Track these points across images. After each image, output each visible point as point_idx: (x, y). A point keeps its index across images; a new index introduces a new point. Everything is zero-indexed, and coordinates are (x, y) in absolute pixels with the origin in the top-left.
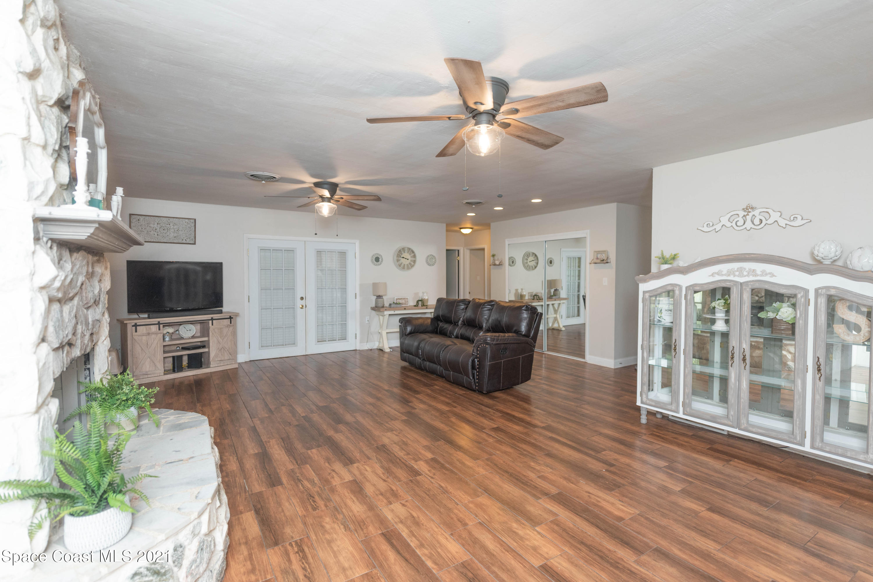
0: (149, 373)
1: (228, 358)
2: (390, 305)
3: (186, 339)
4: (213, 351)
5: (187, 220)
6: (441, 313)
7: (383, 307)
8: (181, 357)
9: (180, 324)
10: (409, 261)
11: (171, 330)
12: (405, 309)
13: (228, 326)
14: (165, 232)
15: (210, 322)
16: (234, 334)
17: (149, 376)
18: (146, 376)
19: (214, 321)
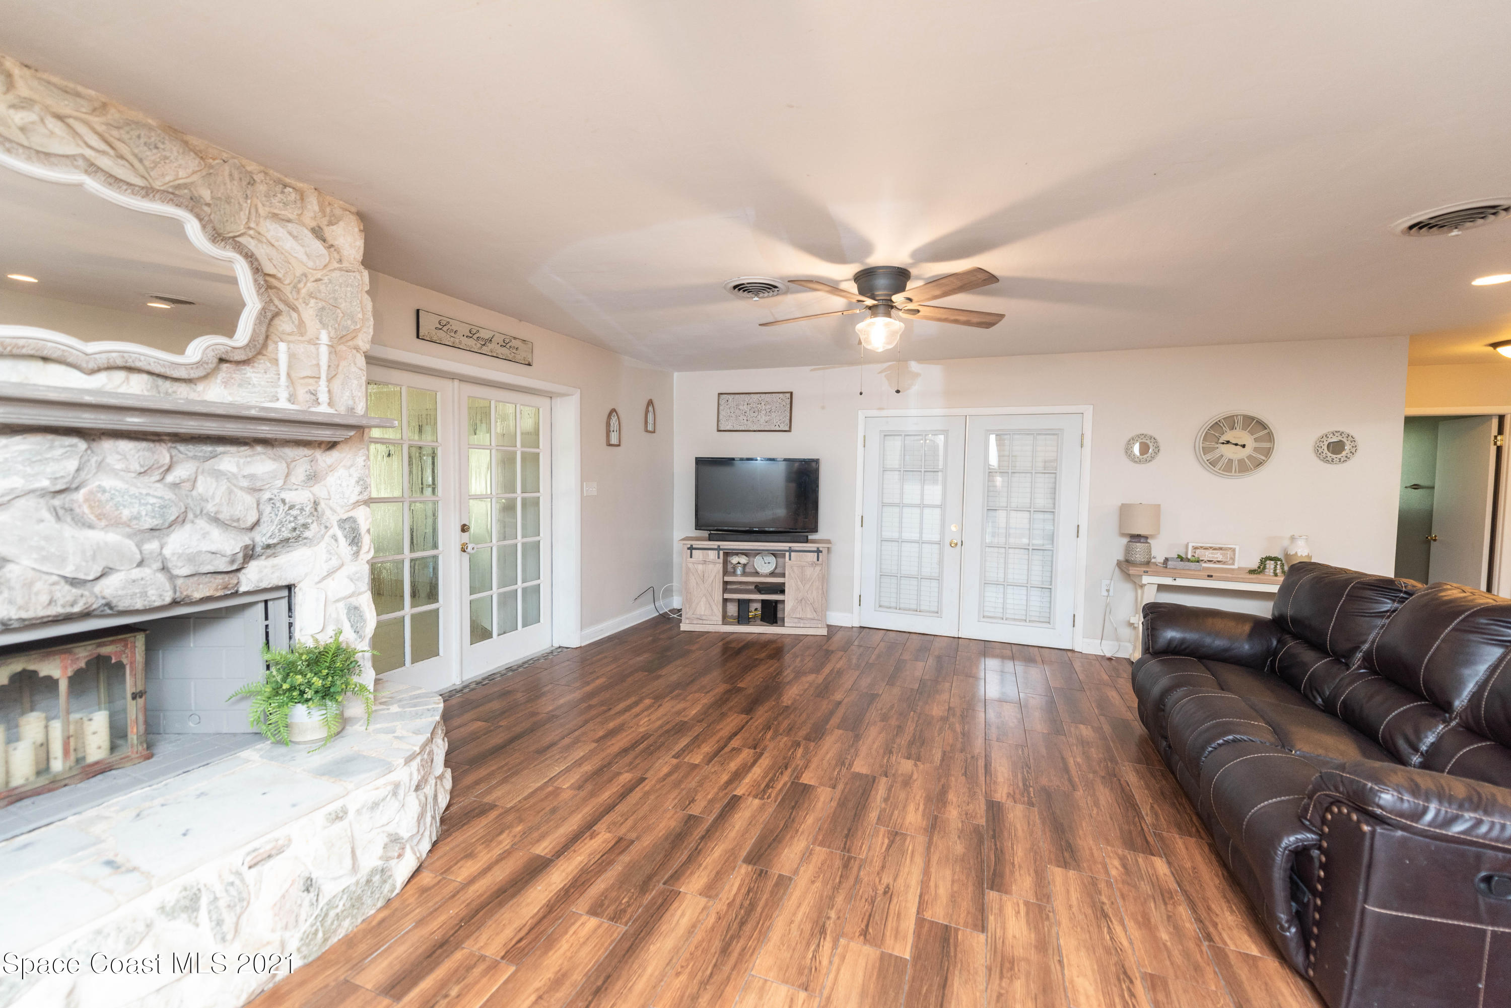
0: (704, 618)
1: (812, 617)
2: (1167, 560)
3: (762, 576)
4: (790, 602)
5: (781, 395)
6: (1289, 612)
7: (1148, 563)
8: (749, 601)
9: (758, 553)
10: (1248, 451)
11: (743, 560)
12: (1209, 576)
13: (813, 565)
14: (755, 415)
15: (787, 554)
16: (825, 579)
17: (704, 622)
18: (701, 622)
19: (793, 554)
